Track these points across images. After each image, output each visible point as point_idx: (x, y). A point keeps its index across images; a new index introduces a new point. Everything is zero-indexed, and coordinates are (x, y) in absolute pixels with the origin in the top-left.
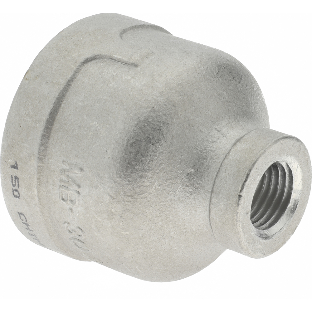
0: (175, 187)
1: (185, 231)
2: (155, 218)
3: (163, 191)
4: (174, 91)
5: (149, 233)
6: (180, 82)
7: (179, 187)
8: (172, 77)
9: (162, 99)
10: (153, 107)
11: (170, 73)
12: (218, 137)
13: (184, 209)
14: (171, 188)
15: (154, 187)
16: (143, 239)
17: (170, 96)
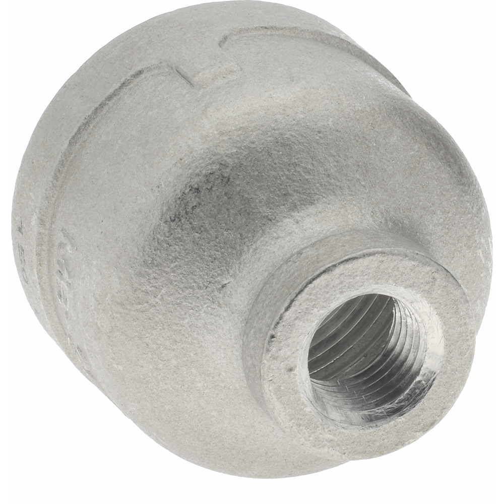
0: (198, 303)
1: (223, 385)
2: (163, 350)
3: (177, 306)
4: (225, 138)
5: (155, 375)
6: (244, 125)
7: (206, 305)
8: (235, 115)
9: (201, 147)
10: (181, 159)
11: (235, 108)
12: (290, 232)
13: (214, 344)
14: (191, 304)
15: (159, 296)
16: (146, 383)
17: (215, 144)
